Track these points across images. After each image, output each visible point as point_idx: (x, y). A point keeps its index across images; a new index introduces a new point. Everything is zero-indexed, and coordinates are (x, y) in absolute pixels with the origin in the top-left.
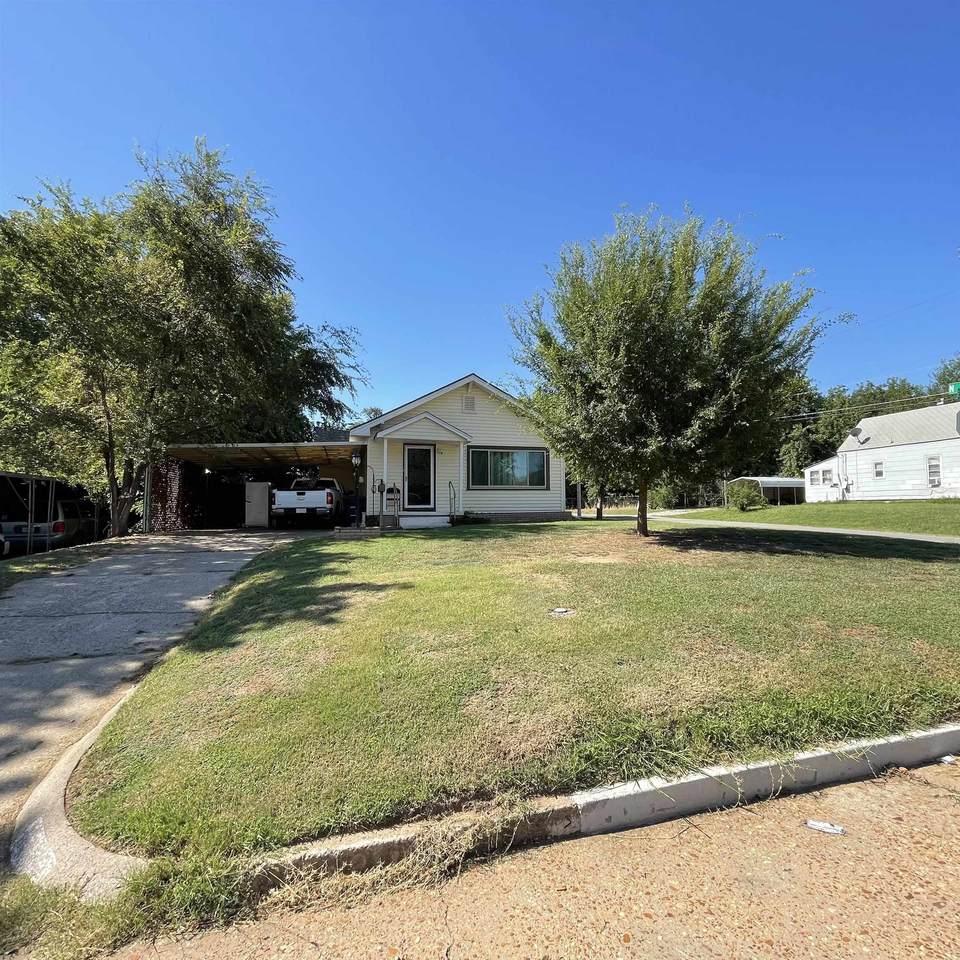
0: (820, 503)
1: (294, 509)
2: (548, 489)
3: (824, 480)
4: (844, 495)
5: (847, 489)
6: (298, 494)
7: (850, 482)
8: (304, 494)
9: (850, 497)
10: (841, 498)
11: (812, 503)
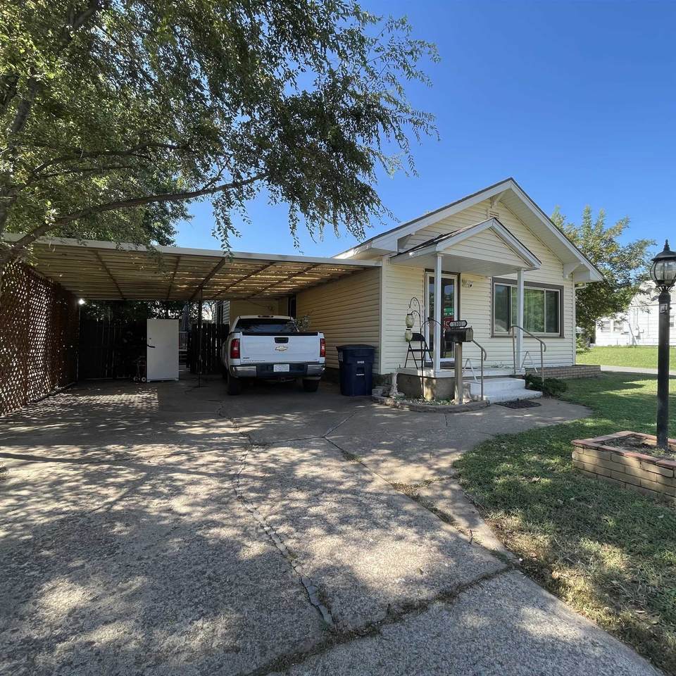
0: (610, 347)
1: (271, 366)
2: (562, 336)
3: (615, 328)
4: (634, 341)
5: (638, 337)
6: (278, 341)
7: (641, 331)
8: (285, 341)
9: (639, 343)
10: (631, 343)
11: (603, 347)
